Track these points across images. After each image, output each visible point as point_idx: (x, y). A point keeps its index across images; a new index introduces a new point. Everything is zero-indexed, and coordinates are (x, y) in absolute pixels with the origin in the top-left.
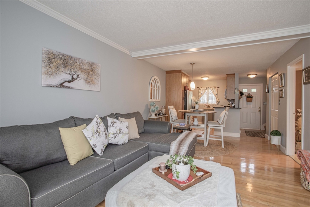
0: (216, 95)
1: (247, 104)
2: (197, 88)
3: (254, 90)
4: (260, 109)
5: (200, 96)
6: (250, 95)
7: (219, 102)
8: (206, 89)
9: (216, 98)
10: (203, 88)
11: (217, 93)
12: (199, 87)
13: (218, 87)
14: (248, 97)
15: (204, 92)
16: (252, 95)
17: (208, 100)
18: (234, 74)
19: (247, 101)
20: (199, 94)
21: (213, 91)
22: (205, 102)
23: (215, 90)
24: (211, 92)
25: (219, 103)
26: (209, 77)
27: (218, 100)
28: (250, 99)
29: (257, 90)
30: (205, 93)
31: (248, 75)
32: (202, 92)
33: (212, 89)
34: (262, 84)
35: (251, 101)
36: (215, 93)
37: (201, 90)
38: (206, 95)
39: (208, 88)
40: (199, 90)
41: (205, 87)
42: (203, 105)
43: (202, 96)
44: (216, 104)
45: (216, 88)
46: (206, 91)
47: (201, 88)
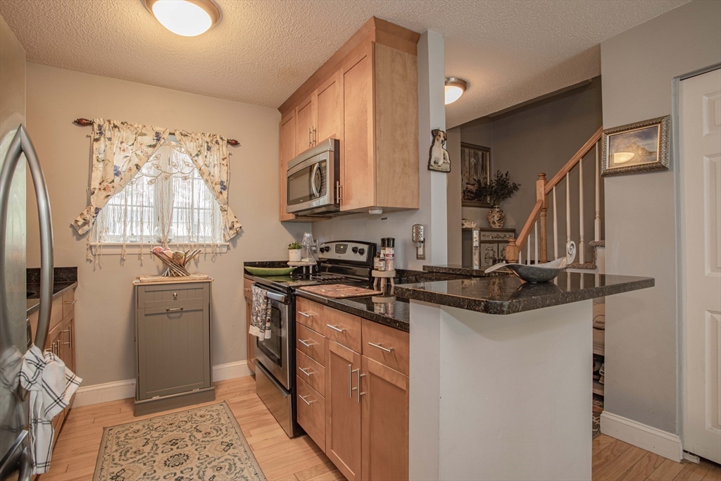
0: (218, 188)
2: (80, 122)
5: (108, 189)
7: (239, 233)
8: (149, 139)
9: (223, 210)
10: (125, 133)
11: (229, 180)
12: (97, 122)
13: (234, 143)
15: (136, 161)
17: (163, 216)
20: (97, 176)
21: (200, 160)
22: (146, 232)
23: (215, 157)
24: (187, 170)
25: (239, 241)
27: (232, 218)
30: (144, 170)
32: (119, 161)
33: (191, 146)
36: (217, 179)
37: (116, 142)
38: (151, 182)
39: (166, 136)
40: (96, 140)
41: (148, 127)
42: (129, 251)
43: (122, 187)
44: (222, 246)
45: (221, 143)
46: (152, 158)
47: (115, 126)
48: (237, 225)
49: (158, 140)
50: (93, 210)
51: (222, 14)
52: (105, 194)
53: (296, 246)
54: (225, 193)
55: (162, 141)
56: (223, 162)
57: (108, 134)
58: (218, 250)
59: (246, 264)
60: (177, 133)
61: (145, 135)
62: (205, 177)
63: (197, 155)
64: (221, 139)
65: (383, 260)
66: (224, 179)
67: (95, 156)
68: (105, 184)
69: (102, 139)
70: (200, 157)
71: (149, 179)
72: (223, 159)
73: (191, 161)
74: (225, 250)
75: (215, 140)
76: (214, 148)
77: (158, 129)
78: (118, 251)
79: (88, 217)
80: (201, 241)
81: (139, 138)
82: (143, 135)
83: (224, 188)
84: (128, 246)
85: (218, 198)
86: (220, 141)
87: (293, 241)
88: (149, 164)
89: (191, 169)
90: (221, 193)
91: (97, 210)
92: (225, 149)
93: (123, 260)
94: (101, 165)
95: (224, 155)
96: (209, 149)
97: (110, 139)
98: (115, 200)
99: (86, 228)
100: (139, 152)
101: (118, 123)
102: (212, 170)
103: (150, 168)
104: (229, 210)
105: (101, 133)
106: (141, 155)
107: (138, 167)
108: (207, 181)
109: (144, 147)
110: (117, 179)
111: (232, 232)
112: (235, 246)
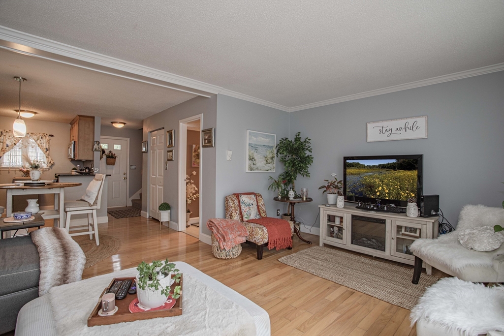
0: (45, 150)
1: (107, 169)
3: (117, 147)
4: (125, 176)
5: (4, 151)
6: (112, 154)
7: (53, 165)
9: (47, 157)
11: (49, 148)
13: (52, 136)
14: (108, 157)
15: (14, 142)
16: (114, 154)
18: (94, 117)
19: (108, 163)
21: (38, 142)
22: (18, 164)
23: (44, 140)
24: (33, 145)
25: (53, 167)
26: (36, 113)
27: (50, 160)
28: (111, 160)
29: (121, 147)
30: (17, 144)
31: (112, 123)
32: (8, 142)
33: (35, 137)
34: (129, 139)
35: (113, 164)
36: (45, 147)
37: (7, 136)
38: (20, 148)
43: (9, 150)
44: (46, 168)
45: (46, 136)
47: (7, 132)
48: (52, 162)
53: (74, 169)
54: (48, 152)
57: (4, 134)
58: (45, 170)
59: (56, 174)
60: (30, 133)
62: (40, 147)
63: (37, 140)
68: (3, 149)
72: (47, 141)
73: (35, 142)
74: (48, 170)
75: (44, 135)
76: (44, 138)
78: (8, 169)
83: (48, 150)
84: (11, 168)
85: (45, 153)
87: (74, 167)
92: (48, 138)
93: (9, 172)
96: (42, 138)
97: (5, 136)
98: (7, 153)
100: (15, 140)
102: (43, 144)
103: (20, 144)
104: (49, 157)
107: (15, 144)
109: (17, 138)
110: (7, 148)
111: (50, 164)
112: (51, 168)
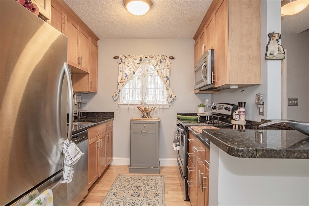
0: (165, 79)
2: (115, 58)
5: (123, 82)
7: (174, 99)
8: (138, 61)
9: (167, 89)
10: (130, 60)
11: (170, 75)
12: (120, 56)
13: (172, 58)
15: (133, 70)
17: (144, 93)
20: (120, 77)
22: (137, 99)
23: (163, 65)
25: (175, 103)
26: (151, 4)
27: (171, 92)
30: (136, 73)
32: (127, 71)
33: (154, 62)
36: (165, 75)
37: (126, 63)
38: (138, 79)
39: (144, 59)
40: (120, 64)
41: (137, 56)
42: (130, 106)
43: (128, 81)
44: (167, 105)
45: (166, 59)
46: (139, 69)
47: (126, 57)
48: (173, 96)
49: (141, 61)
50: (118, 91)
51: (154, 3)
52: (122, 84)
53: (202, 106)
54: (168, 81)
55: (143, 61)
56: (167, 67)
57: (123, 61)
58: (165, 107)
59: (178, 114)
60: (148, 57)
61: (136, 59)
62: (160, 74)
63: (156, 65)
64: (167, 57)
65: (238, 114)
66: (168, 75)
67: (119, 70)
68: (122, 80)
69: (122, 63)
70: (157, 66)
71: (138, 77)
72: (167, 66)
73: (154, 68)
74: (168, 107)
75: (164, 57)
76: (164, 61)
77: (141, 56)
78: (127, 106)
79: (117, 93)
80: (158, 103)
81: (134, 61)
82: (135, 59)
83: (168, 79)
85: (165, 83)
86: (166, 58)
87: (200, 103)
88: (137, 71)
89: (154, 71)
90: (166, 81)
91: (120, 91)
92: (168, 61)
93: (128, 110)
94: (121, 73)
95: (167, 64)
96: (161, 62)
97: (124, 63)
98: (126, 86)
99: (116, 98)
100: (134, 67)
101: (127, 56)
102: (162, 71)
103: (138, 73)
104: (170, 89)
105: (121, 61)
106: (135, 67)
107: (134, 73)
108: (160, 76)
109: (136, 64)
110: (126, 78)
111: (171, 99)
112: (173, 105)
